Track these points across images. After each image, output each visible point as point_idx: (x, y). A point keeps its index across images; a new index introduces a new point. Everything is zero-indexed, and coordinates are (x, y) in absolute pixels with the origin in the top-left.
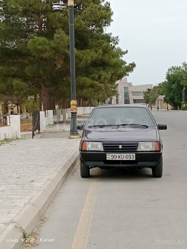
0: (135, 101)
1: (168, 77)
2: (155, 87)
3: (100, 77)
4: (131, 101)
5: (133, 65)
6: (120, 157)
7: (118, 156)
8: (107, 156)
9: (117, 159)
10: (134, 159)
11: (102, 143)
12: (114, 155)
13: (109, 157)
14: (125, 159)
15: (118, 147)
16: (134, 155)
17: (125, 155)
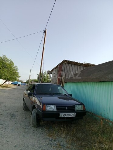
6: (68, 115)
8: (60, 115)
9: (66, 116)
10: (75, 116)
11: (55, 106)
12: (64, 114)
13: (62, 115)
14: (70, 116)
15: (65, 108)
16: (75, 114)
17: (70, 114)
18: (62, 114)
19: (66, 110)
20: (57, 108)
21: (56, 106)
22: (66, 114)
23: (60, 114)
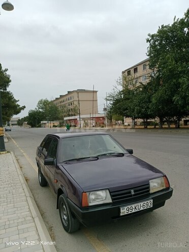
0: (12, 125)
1: (29, 114)
2: (22, 119)
3: (6, 114)
4: (11, 125)
5: (24, 107)
6: (137, 208)
7: (134, 207)
8: (122, 211)
9: (134, 211)
10: (152, 206)
11: (108, 191)
12: (129, 207)
13: (124, 211)
14: (142, 209)
15: (130, 192)
16: (152, 201)
17: (142, 204)
18: (126, 208)
19: (131, 196)
20: (112, 196)
21: (110, 193)
22: (133, 206)
23: (121, 209)
